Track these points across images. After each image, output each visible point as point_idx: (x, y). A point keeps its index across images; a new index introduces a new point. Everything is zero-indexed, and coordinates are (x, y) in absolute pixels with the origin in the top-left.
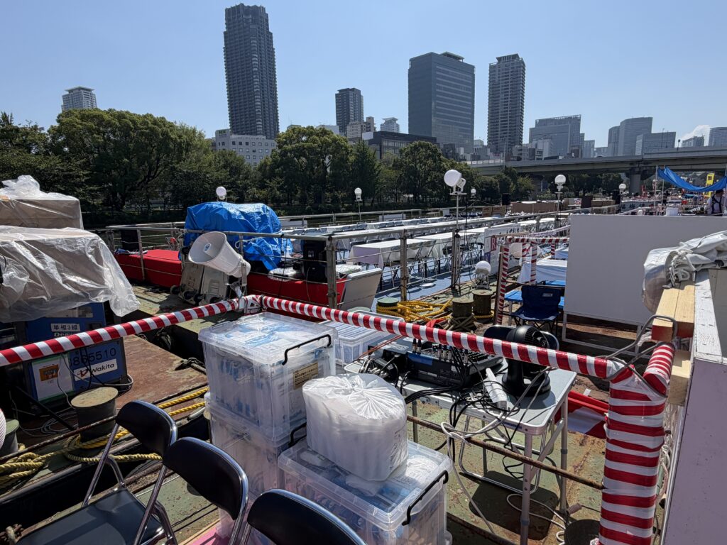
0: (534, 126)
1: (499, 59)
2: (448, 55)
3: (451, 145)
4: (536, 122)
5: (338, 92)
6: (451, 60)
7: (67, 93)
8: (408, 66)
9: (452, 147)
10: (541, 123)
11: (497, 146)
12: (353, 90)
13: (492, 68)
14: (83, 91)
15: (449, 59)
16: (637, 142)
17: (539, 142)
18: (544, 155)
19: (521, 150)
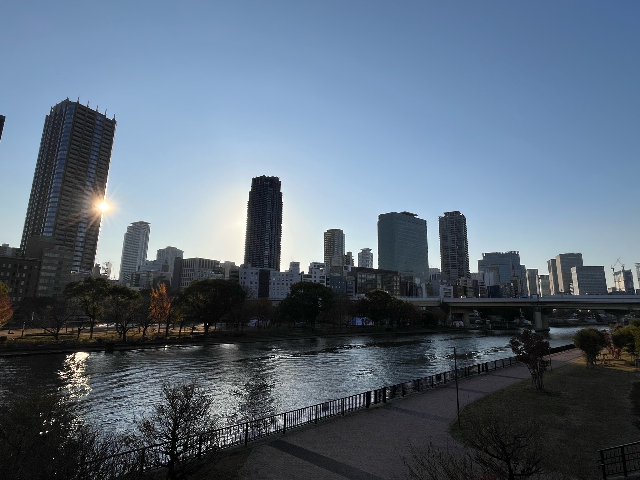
0: (481, 258)
1: (446, 214)
2: (405, 213)
3: (410, 277)
4: (483, 255)
5: (326, 231)
7: (132, 225)
10: (488, 256)
11: (450, 275)
12: (338, 230)
13: (441, 220)
14: (143, 224)
15: (407, 216)
16: (572, 273)
17: (485, 272)
18: (487, 285)
19: (466, 281)
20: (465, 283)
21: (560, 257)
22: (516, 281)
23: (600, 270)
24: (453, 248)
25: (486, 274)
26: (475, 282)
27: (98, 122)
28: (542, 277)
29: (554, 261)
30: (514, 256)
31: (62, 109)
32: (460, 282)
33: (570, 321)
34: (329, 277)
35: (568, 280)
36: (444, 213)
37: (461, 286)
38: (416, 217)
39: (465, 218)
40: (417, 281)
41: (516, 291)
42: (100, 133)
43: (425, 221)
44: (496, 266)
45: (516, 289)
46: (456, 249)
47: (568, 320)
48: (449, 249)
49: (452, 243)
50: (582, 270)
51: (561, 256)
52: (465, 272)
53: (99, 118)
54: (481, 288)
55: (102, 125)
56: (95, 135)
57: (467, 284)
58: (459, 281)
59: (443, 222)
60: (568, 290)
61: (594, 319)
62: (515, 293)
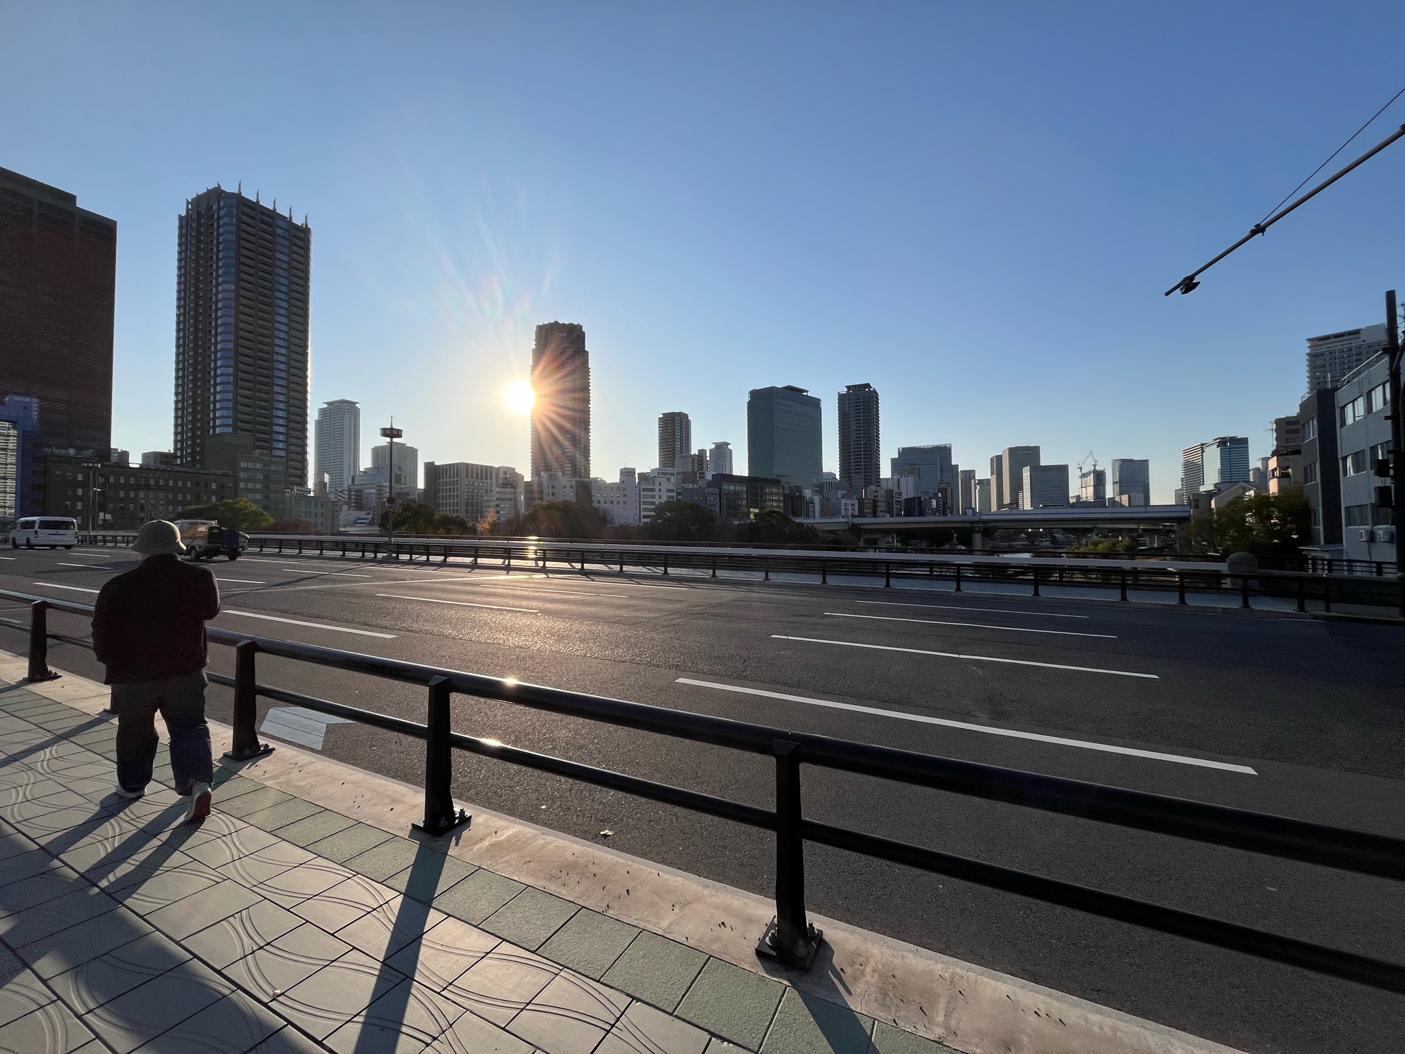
0: (896, 456)
1: (849, 388)
2: (790, 389)
3: (797, 487)
4: (899, 450)
5: (662, 416)
6: (793, 393)
7: (326, 406)
8: (747, 399)
9: (799, 489)
10: (905, 452)
11: (851, 483)
12: (680, 414)
13: (842, 398)
14: (346, 405)
15: (792, 392)
16: (1024, 475)
17: (902, 477)
18: (904, 496)
19: (877, 491)
20: (875, 494)
21: (1009, 451)
22: (946, 489)
23: (1062, 470)
24: (858, 441)
25: (903, 480)
26: (890, 493)
27: (279, 231)
28: (981, 482)
29: (999, 458)
30: (943, 453)
31: (211, 204)
32: (868, 494)
33: (1016, 545)
34: (681, 491)
35: (1017, 486)
36: (846, 387)
37: (868, 499)
38: (805, 394)
39: (878, 395)
40: (808, 493)
41: (945, 504)
42: (287, 251)
43: (819, 400)
44: (916, 467)
45: (945, 501)
46: (862, 443)
47: (1014, 543)
48: (852, 443)
49: (857, 434)
50: (1037, 470)
51: (1011, 449)
52: (874, 478)
53: (280, 223)
54: (896, 501)
55: (288, 237)
56: (278, 255)
57: (877, 496)
58: (866, 492)
59: (844, 400)
60: (1015, 502)
61: (1047, 541)
62: (944, 508)
